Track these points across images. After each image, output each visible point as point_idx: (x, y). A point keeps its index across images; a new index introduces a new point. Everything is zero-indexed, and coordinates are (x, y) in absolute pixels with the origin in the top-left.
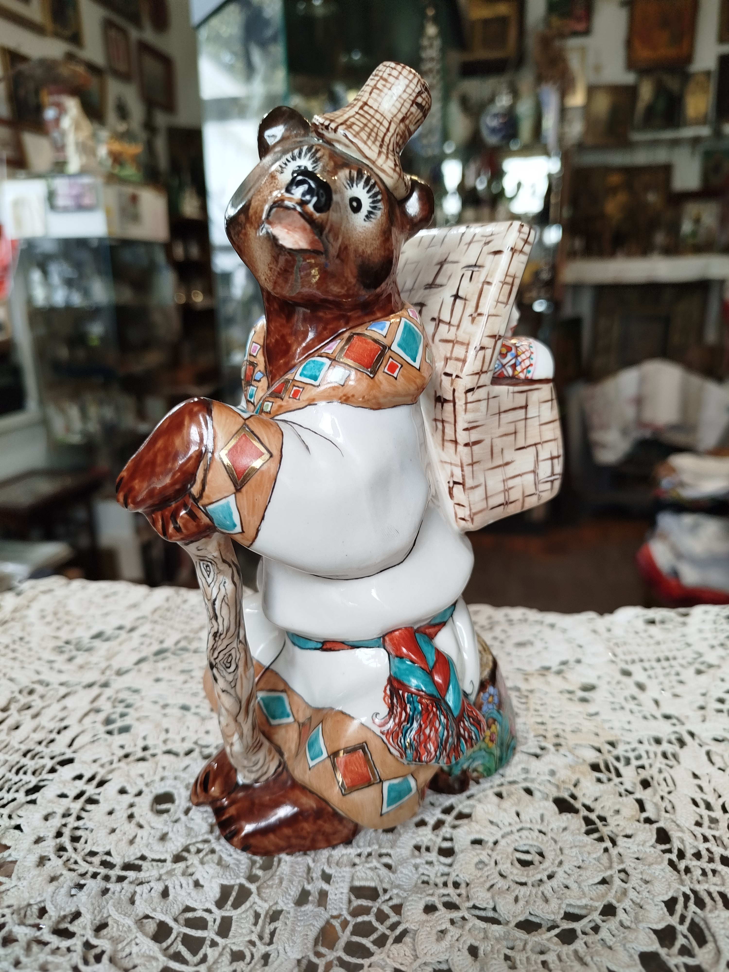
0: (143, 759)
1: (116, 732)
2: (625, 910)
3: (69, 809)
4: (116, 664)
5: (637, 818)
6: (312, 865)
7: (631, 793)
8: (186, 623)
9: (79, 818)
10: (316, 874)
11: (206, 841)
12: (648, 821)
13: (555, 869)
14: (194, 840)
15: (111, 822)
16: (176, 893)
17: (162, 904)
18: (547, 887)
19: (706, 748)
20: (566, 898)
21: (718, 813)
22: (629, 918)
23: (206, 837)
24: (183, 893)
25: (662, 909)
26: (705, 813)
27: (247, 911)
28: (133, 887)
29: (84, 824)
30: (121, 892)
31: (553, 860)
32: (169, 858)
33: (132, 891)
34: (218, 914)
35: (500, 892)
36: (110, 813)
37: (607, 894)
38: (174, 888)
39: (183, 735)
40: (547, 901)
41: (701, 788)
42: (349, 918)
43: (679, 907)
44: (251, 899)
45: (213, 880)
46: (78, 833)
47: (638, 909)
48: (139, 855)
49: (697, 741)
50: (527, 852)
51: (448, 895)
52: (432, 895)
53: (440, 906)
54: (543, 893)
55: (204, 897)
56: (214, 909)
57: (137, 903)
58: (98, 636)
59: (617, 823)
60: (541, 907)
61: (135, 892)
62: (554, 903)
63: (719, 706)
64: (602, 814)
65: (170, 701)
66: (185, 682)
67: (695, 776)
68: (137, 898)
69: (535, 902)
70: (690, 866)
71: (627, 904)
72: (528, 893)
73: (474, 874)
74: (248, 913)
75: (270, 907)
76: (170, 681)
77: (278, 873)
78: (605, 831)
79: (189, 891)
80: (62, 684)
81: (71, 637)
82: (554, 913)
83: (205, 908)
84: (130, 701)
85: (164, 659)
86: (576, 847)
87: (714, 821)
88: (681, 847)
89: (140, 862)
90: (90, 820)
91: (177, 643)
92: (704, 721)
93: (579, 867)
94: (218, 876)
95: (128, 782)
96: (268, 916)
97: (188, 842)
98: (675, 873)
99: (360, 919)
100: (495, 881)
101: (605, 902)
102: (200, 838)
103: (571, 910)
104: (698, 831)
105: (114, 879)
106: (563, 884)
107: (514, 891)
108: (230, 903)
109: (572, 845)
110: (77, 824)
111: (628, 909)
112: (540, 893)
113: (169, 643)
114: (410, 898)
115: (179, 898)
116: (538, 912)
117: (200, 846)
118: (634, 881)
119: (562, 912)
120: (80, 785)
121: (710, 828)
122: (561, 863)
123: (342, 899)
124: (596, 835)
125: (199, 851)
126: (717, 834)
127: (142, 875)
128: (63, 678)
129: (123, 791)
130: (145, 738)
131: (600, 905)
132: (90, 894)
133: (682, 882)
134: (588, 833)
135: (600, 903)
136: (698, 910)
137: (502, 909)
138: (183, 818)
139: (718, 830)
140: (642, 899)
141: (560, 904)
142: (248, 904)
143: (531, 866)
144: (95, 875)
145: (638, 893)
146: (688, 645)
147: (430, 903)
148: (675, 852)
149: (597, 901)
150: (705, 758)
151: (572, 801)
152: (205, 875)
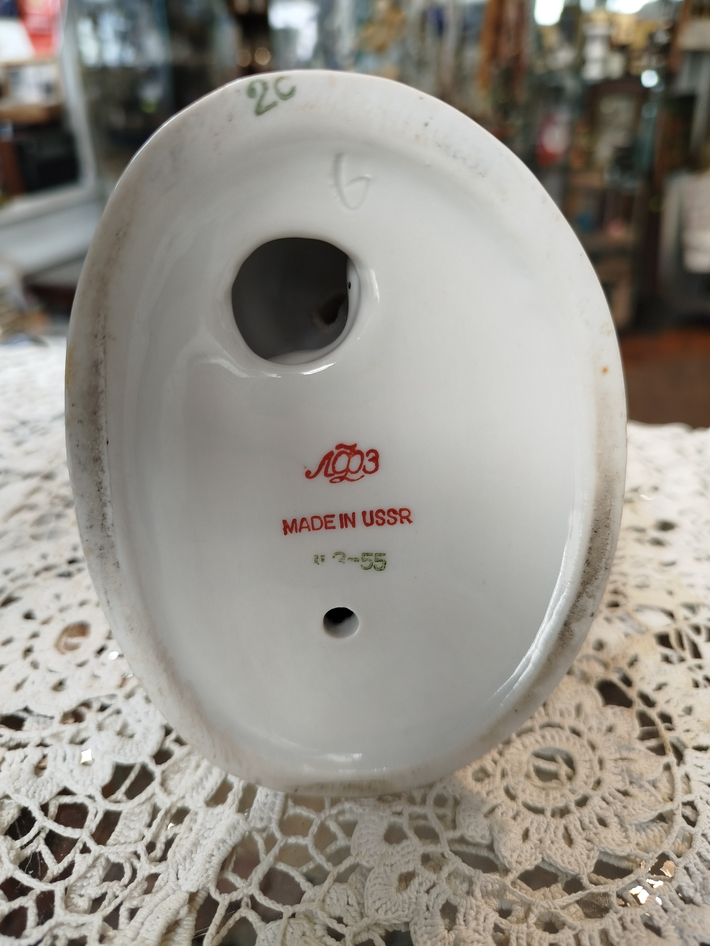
22: (692, 884)
40: (570, 841)
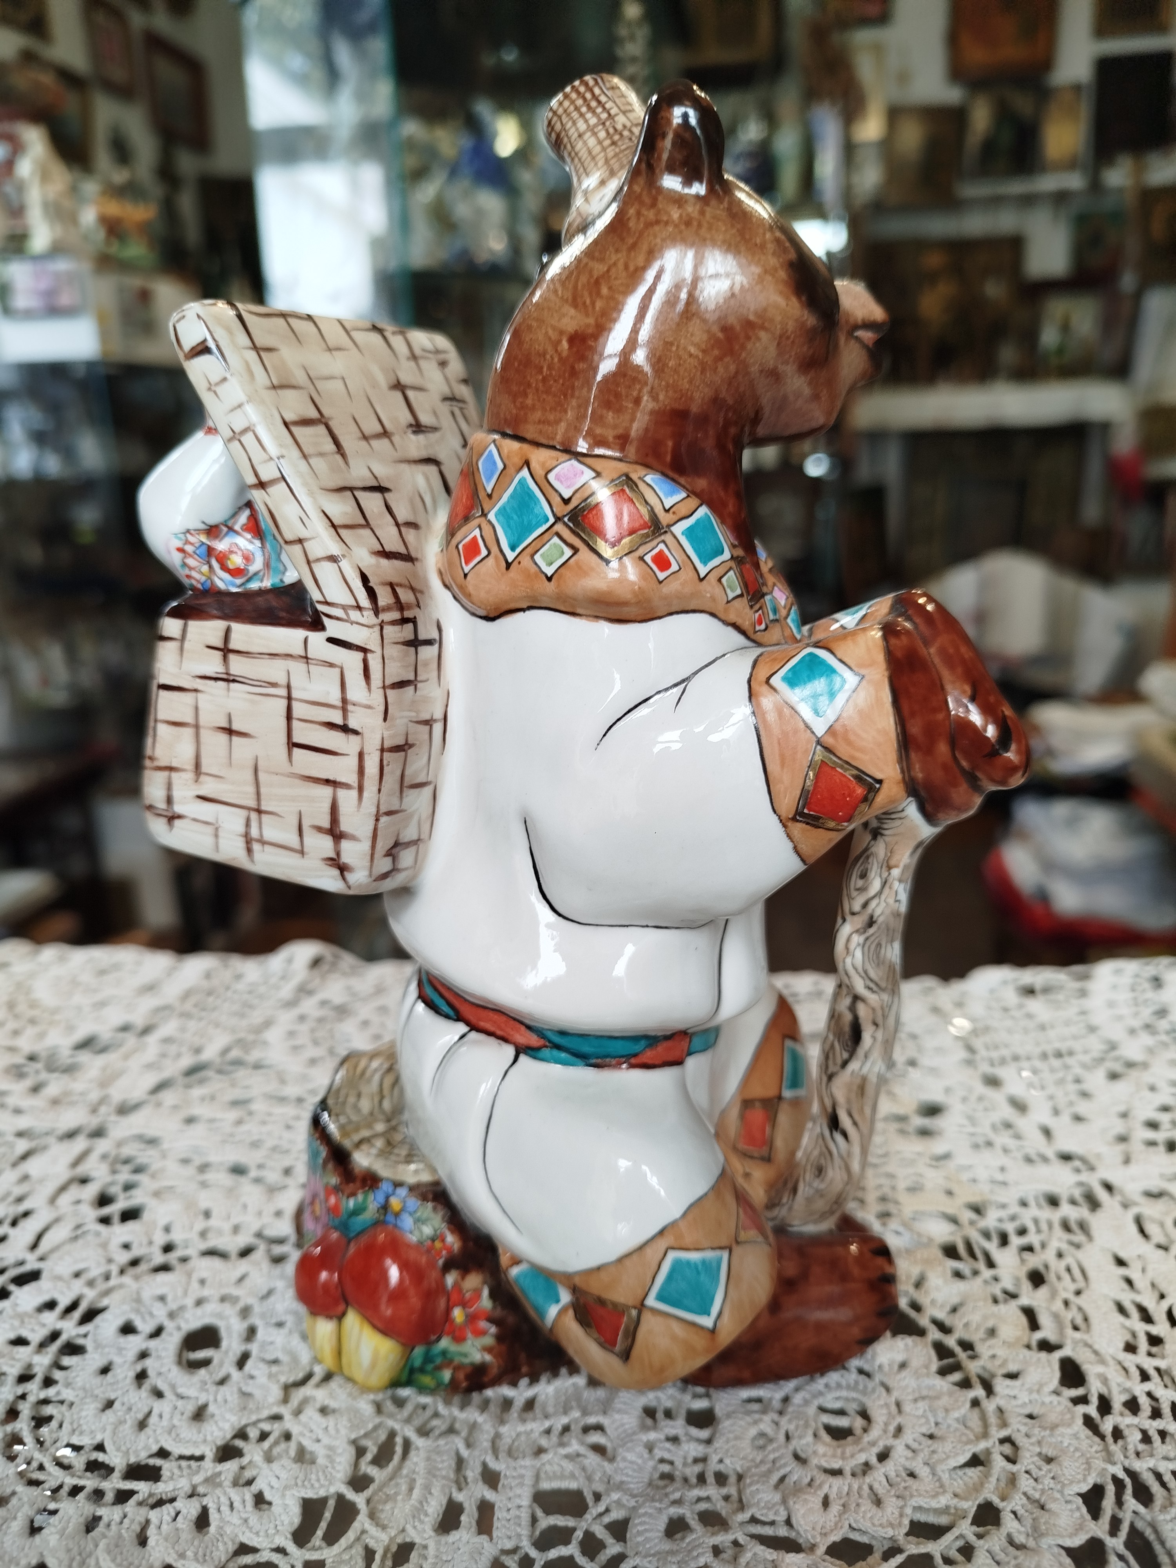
0: (164, 1268)
1: (116, 1219)
2: (1014, 1513)
3: (30, 1366)
4: (118, 1093)
5: (1025, 1341)
6: (465, 1453)
7: (1013, 1296)
8: (242, 1016)
9: (48, 1382)
10: (473, 1473)
11: (277, 1418)
12: (1046, 1346)
13: (890, 1442)
14: (254, 1418)
15: (105, 1388)
16: (222, 1519)
17: (196, 1543)
18: (877, 1477)
19: (1134, 1211)
20: (912, 1496)
21: (1162, 1328)
23: (275, 1410)
24: (235, 1519)
25: (1078, 1509)
26: (1141, 1328)
27: (350, 1547)
28: (144, 1511)
29: (58, 1393)
30: (121, 1523)
31: (886, 1424)
32: (210, 1454)
33: (143, 1520)
34: (299, 1556)
35: (798, 1490)
36: (105, 1370)
37: (982, 1484)
38: (219, 1510)
39: (235, 1220)
41: (1129, 1282)
42: (533, 1553)
43: (1108, 1503)
44: (356, 1526)
45: (288, 1493)
46: (48, 1410)
47: (1038, 1512)
48: (155, 1448)
49: (1118, 1198)
50: (841, 1412)
51: (708, 1499)
52: (678, 1502)
53: (694, 1523)
54: (871, 1488)
55: (272, 1526)
56: (291, 1547)
57: (151, 1542)
58: (86, 1044)
59: (991, 1353)
60: (869, 1515)
61: (148, 1521)
62: (891, 1506)
63: (1151, 1135)
64: (967, 1337)
65: (213, 1158)
66: (239, 1122)
67: (1120, 1262)
68: (151, 1532)
69: (858, 1505)
70: (1122, 1427)
71: (1017, 1502)
72: (846, 1489)
73: (751, 1457)
74: (353, 1551)
75: (392, 1539)
76: (212, 1121)
77: (405, 1472)
78: (973, 1367)
79: (244, 1516)
80: (20, 1134)
81: (39, 1047)
82: (891, 1525)
83: (274, 1546)
84: (142, 1159)
85: (202, 1082)
86: (923, 1398)
87: (1155, 1341)
88: (1104, 1391)
89: (158, 1462)
90: (68, 1385)
91: (225, 1051)
92: (1127, 1161)
93: (931, 1437)
94: (296, 1485)
95: (138, 1311)
96: (389, 1555)
97: (243, 1422)
98: (1097, 1439)
99: (553, 1554)
100: (788, 1469)
101: (980, 1500)
102: (265, 1413)
103: (922, 1518)
104: (1130, 1360)
105: (110, 1497)
106: (906, 1469)
107: (820, 1486)
108: (320, 1533)
109: (917, 1395)
110: (43, 1395)
111: (1021, 1512)
112: (866, 1488)
113: (210, 1053)
114: (642, 1511)
115: (228, 1530)
116: (865, 1525)
117: (266, 1427)
118: (1028, 1459)
119: (906, 1522)
120: (51, 1319)
121: (1150, 1354)
122: (899, 1430)
123: (519, 1517)
124: (957, 1377)
125: (264, 1436)
126: (1162, 1364)
127: (162, 1488)
128: (23, 1123)
129: (128, 1329)
130: (167, 1229)
131: (970, 1506)
132: (64, 1529)
133: (1109, 1458)
134: (943, 1372)
135: (970, 1503)
136: (1141, 1509)
137: (802, 1523)
138: (235, 1374)
139: (1163, 1357)
140: (1043, 1491)
141: (902, 1508)
142: (351, 1535)
143: (850, 1439)
144: (75, 1491)
145: (1036, 1480)
146: (1092, 1029)
147: (675, 1517)
148: (1094, 1400)
149: (966, 1499)
150: (1133, 1229)
151: (912, 1314)
152: (274, 1482)
